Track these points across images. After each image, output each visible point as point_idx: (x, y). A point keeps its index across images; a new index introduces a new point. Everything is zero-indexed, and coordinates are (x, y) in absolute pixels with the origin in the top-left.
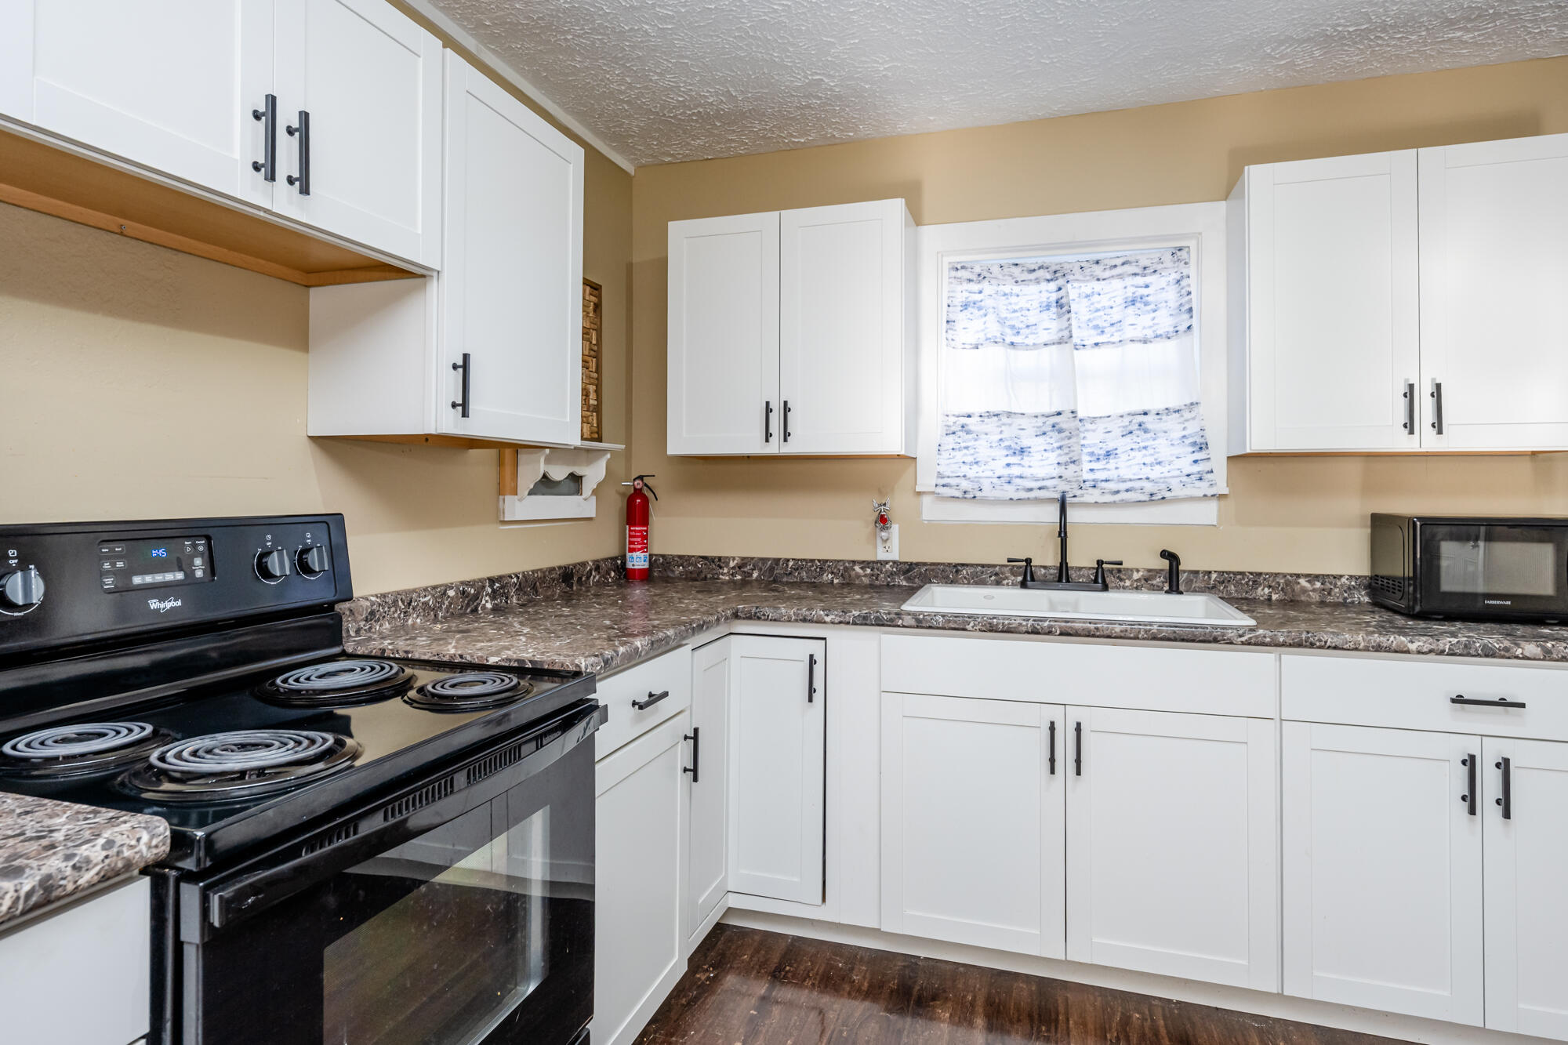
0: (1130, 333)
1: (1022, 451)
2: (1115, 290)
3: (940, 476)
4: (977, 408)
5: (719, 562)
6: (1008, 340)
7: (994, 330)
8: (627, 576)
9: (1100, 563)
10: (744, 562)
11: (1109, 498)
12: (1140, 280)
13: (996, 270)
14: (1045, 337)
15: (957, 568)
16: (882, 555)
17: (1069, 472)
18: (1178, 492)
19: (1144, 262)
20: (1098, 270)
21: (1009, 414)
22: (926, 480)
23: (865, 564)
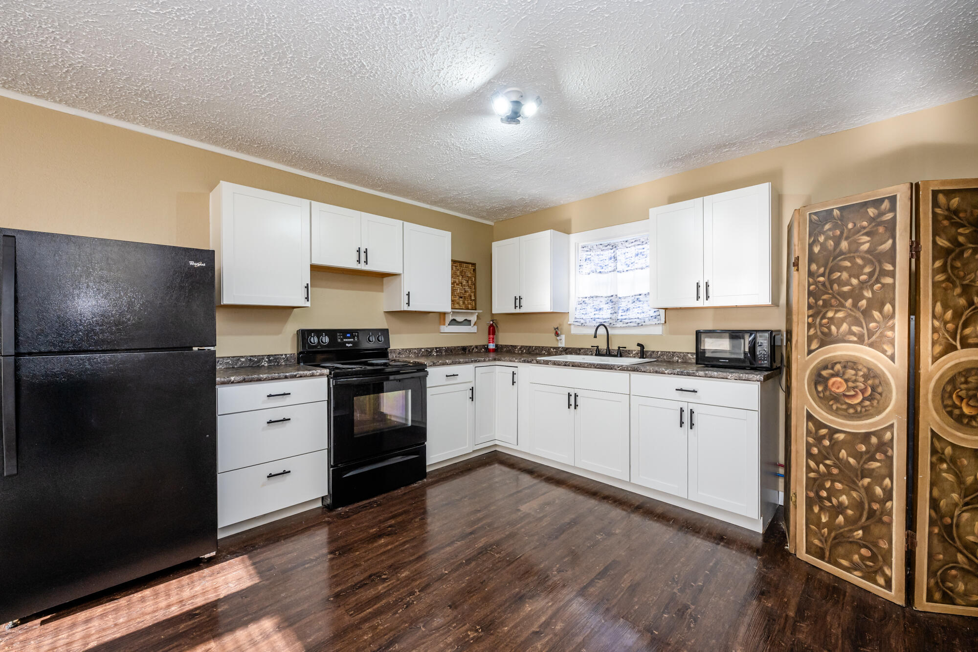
0: (636, 266)
1: (600, 309)
2: (633, 250)
3: (576, 318)
4: (588, 296)
5: (515, 347)
6: (598, 271)
7: (593, 267)
8: (488, 350)
9: (619, 348)
10: (522, 347)
11: (625, 325)
12: (641, 247)
13: (595, 247)
14: (610, 269)
15: (580, 349)
16: (560, 345)
17: (614, 316)
18: (647, 323)
19: (642, 240)
20: (627, 244)
21: (596, 297)
22: (571, 320)
23: (554, 348)
